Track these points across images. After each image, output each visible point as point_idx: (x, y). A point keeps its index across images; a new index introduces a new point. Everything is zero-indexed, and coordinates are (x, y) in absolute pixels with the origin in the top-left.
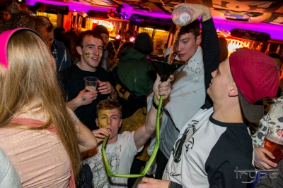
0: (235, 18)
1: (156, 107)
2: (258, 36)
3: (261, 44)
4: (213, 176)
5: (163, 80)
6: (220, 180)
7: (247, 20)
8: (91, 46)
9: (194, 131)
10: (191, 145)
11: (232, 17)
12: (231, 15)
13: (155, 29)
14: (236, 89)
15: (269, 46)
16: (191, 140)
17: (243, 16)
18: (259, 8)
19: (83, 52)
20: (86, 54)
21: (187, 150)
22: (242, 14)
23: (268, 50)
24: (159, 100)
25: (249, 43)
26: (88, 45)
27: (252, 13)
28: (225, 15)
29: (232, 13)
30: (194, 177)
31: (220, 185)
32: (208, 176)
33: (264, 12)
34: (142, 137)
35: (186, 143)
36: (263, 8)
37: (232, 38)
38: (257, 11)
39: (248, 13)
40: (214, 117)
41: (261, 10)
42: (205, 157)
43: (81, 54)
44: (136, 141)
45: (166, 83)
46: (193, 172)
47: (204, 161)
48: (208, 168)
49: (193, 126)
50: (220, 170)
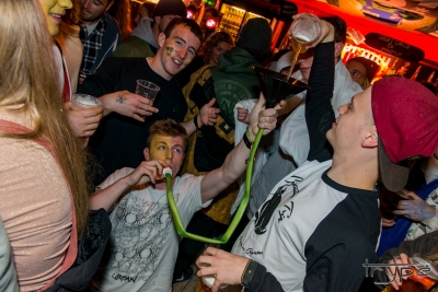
0: (378, 16)
1: (249, 145)
2: (406, 52)
3: (408, 64)
4: (315, 262)
5: (268, 105)
6: (325, 270)
7: (395, 23)
8: (180, 41)
9: (295, 192)
10: (288, 212)
11: (374, 14)
12: (374, 10)
13: (248, 10)
14: (376, 136)
15: (418, 70)
16: (289, 205)
17: (391, 15)
18: (421, 7)
19: (166, 44)
20: (168, 48)
21: (281, 219)
22: (391, 11)
23: (416, 76)
24: (257, 135)
25: (389, 60)
26: (177, 37)
27: (406, 13)
28: (364, 8)
29: (375, 6)
30: (284, 260)
31: (323, 276)
32: (307, 262)
33: (427, 14)
34: (214, 186)
35: (281, 208)
36: (427, 8)
37: (366, 48)
38: (417, 11)
39: (400, 12)
40: (330, 175)
41: (423, 10)
42: (307, 233)
43: (161, 45)
44: (203, 191)
45: (272, 112)
46: (283, 252)
47: (306, 238)
48: (309, 250)
49: (293, 184)
50: (328, 255)
